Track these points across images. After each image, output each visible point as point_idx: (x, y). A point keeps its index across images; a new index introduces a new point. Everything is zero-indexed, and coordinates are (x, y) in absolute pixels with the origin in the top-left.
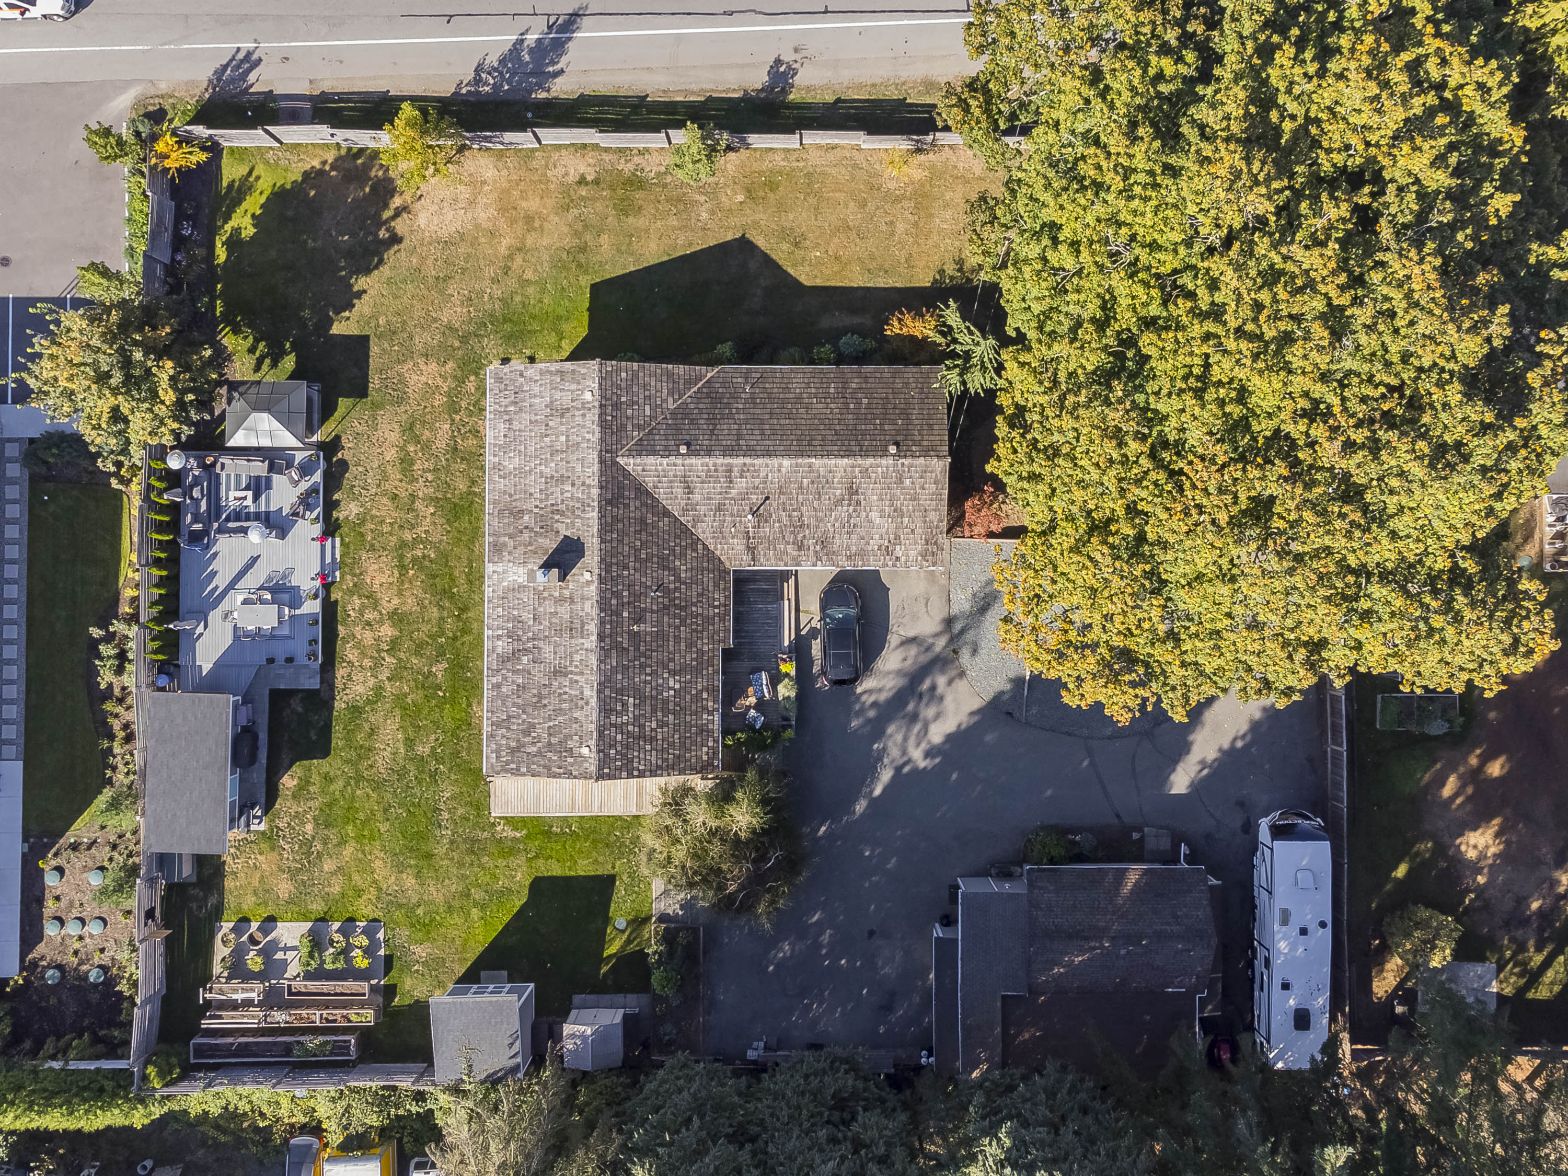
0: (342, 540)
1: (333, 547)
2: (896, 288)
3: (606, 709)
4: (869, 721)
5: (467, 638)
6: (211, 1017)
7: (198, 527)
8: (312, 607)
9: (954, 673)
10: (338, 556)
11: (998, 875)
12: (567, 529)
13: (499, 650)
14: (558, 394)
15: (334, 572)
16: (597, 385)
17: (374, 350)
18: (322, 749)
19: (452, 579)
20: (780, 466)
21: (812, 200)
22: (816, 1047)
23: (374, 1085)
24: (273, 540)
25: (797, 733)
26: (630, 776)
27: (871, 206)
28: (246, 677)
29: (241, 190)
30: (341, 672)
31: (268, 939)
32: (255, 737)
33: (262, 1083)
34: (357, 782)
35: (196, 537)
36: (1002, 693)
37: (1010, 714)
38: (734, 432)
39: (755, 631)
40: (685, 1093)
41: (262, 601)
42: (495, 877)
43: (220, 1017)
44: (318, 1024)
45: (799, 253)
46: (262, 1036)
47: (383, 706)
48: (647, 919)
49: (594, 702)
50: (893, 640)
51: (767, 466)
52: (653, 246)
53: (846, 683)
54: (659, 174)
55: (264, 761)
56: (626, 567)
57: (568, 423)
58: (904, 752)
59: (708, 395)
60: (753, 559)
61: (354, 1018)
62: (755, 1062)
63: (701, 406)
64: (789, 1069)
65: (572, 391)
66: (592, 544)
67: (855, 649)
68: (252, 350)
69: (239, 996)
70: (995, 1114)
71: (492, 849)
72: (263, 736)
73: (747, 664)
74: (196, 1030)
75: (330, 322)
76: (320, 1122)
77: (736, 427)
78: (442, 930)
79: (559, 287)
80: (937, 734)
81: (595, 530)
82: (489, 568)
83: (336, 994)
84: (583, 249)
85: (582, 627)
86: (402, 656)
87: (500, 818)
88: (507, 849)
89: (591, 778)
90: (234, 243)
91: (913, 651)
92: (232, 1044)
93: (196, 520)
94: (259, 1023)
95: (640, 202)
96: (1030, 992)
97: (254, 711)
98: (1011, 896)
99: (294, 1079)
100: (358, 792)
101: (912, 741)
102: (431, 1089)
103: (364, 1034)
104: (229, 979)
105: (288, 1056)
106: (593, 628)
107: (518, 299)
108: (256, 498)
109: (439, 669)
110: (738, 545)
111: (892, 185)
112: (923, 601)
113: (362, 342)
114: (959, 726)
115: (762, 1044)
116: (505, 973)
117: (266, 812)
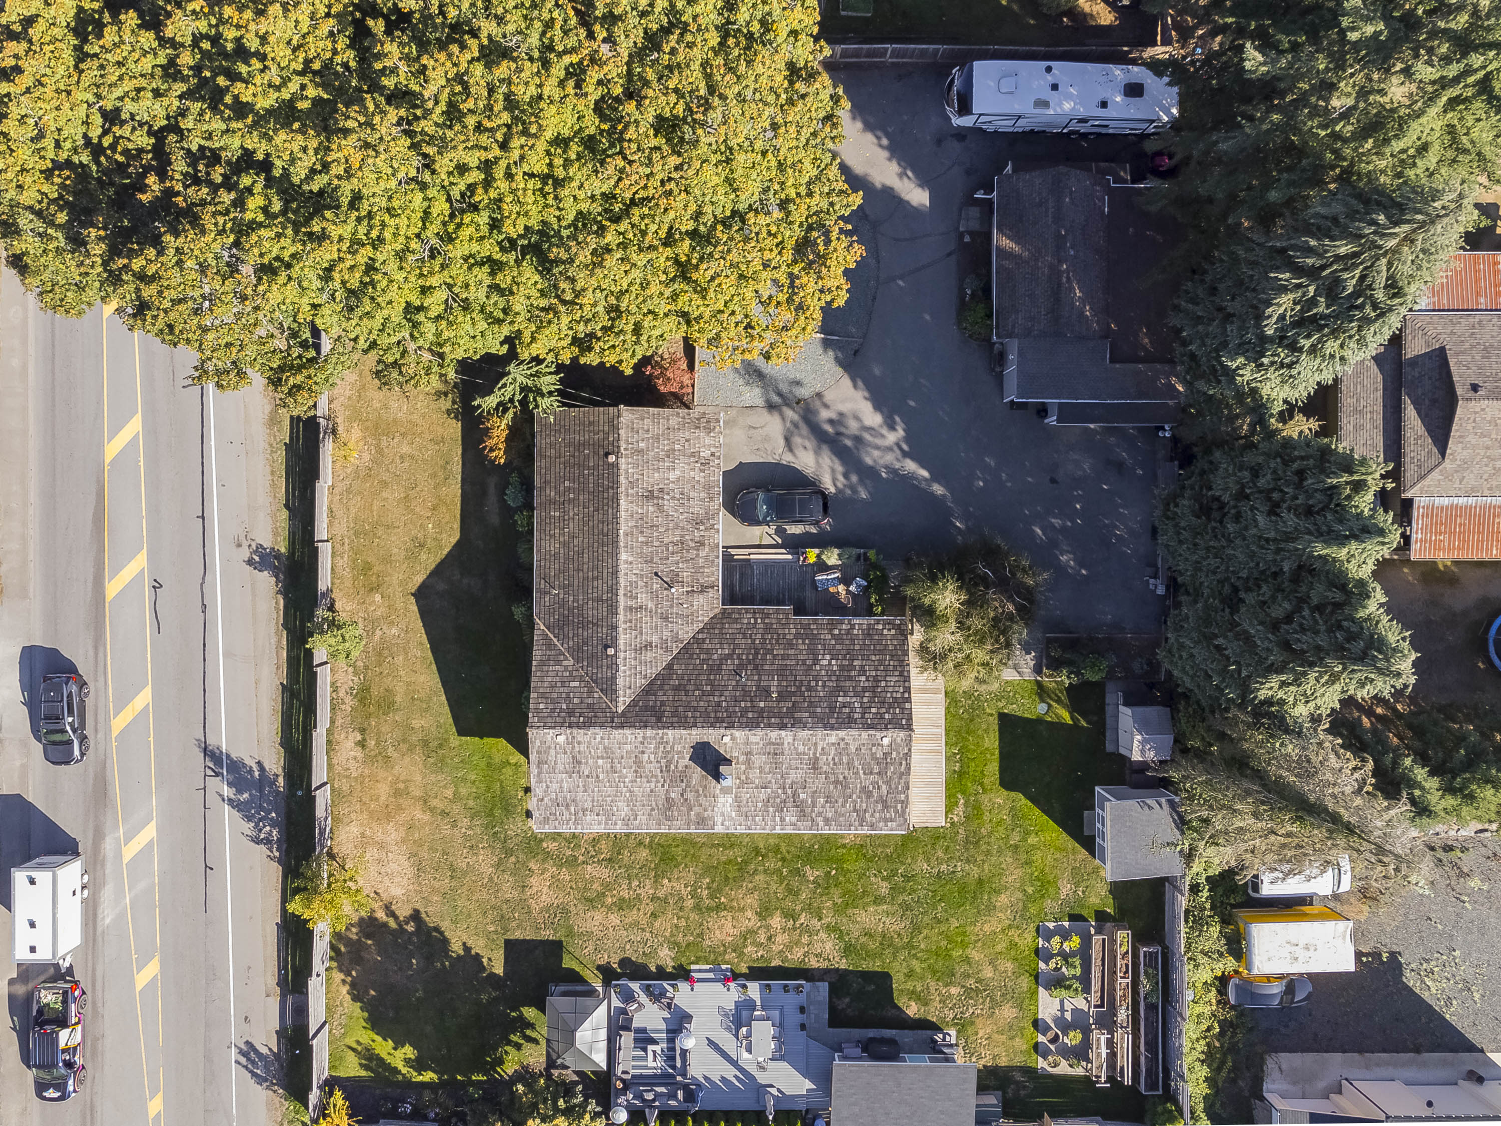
0: (693, 963)
1: (700, 971)
2: (463, 454)
3: (848, 722)
4: (861, 481)
5: (783, 849)
6: (1122, 1076)
7: (680, 1094)
8: (754, 990)
9: (818, 403)
10: (708, 967)
11: (1001, 365)
12: (684, 758)
13: (794, 819)
14: (560, 767)
15: (722, 970)
16: (551, 731)
17: (518, 935)
18: (883, 979)
19: (730, 862)
20: (626, 562)
21: (380, 532)
22: (1154, 531)
23: (1183, 929)
24: (693, 1026)
25: (871, 548)
26: (909, 700)
27: (386, 477)
28: (817, 1049)
29: (370, 1058)
30: (814, 963)
31: (1053, 1026)
32: (872, 1040)
33: (1181, 1031)
34: (913, 947)
35: (690, 1096)
36: (837, 359)
37: (856, 353)
38: (595, 604)
39: (778, 586)
40: (1194, 651)
41: (749, 1035)
42: (999, 823)
43: (1122, 1068)
44: (1129, 980)
45: (430, 543)
46: (1139, 1030)
47: (844, 923)
48: (1039, 684)
49: (841, 733)
50: (787, 459)
51: (626, 574)
52: (422, 678)
53: (826, 503)
54: (355, 673)
55: (894, 1032)
56: (719, 704)
57: (586, 757)
58: (890, 449)
59: (561, 628)
60: (713, 587)
61: (1124, 949)
62: (1168, 588)
63: (571, 635)
64: (1174, 558)
65: (557, 753)
66: (697, 735)
67: (794, 494)
68: (518, 1047)
69: (1104, 1051)
70: (1216, 371)
71: (974, 826)
72: (871, 1033)
73: (809, 593)
74: (1134, 1088)
75: (493, 975)
76: (1216, 978)
77: (590, 603)
78: (1047, 870)
79: (461, 765)
80: (873, 419)
81: (684, 732)
82: (719, 829)
83: (1103, 965)
84: (425, 743)
85: (774, 744)
86: (798, 908)
87: (946, 818)
88: (975, 812)
89: (910, 736)
90: (419, 1065)
91: (797, 440)
92: (1146, 1057)
93: (674, 1096)
94: (1128, 1033)
95: (382, 690)
96: (1107, 337)
97: (848, 1041)
98: (1021, 354)
99: (1178, 1001)
100: (922, 946)
101: (879, 441)
102: (1188, 879)
103: (1139, 939)
104: (1088, 1061)
105: (1157, 1008)
106: (774, 734)
107: (471, 803)
108: (654, 1042)
109: (812, 874)
110: (699, 601)
111: (366, 457)
112: (752, 431)
113: (511, 946)
114: (866, 398)
115: (1152, 581)
116: (1086, 813)
117: (939, 1029)
